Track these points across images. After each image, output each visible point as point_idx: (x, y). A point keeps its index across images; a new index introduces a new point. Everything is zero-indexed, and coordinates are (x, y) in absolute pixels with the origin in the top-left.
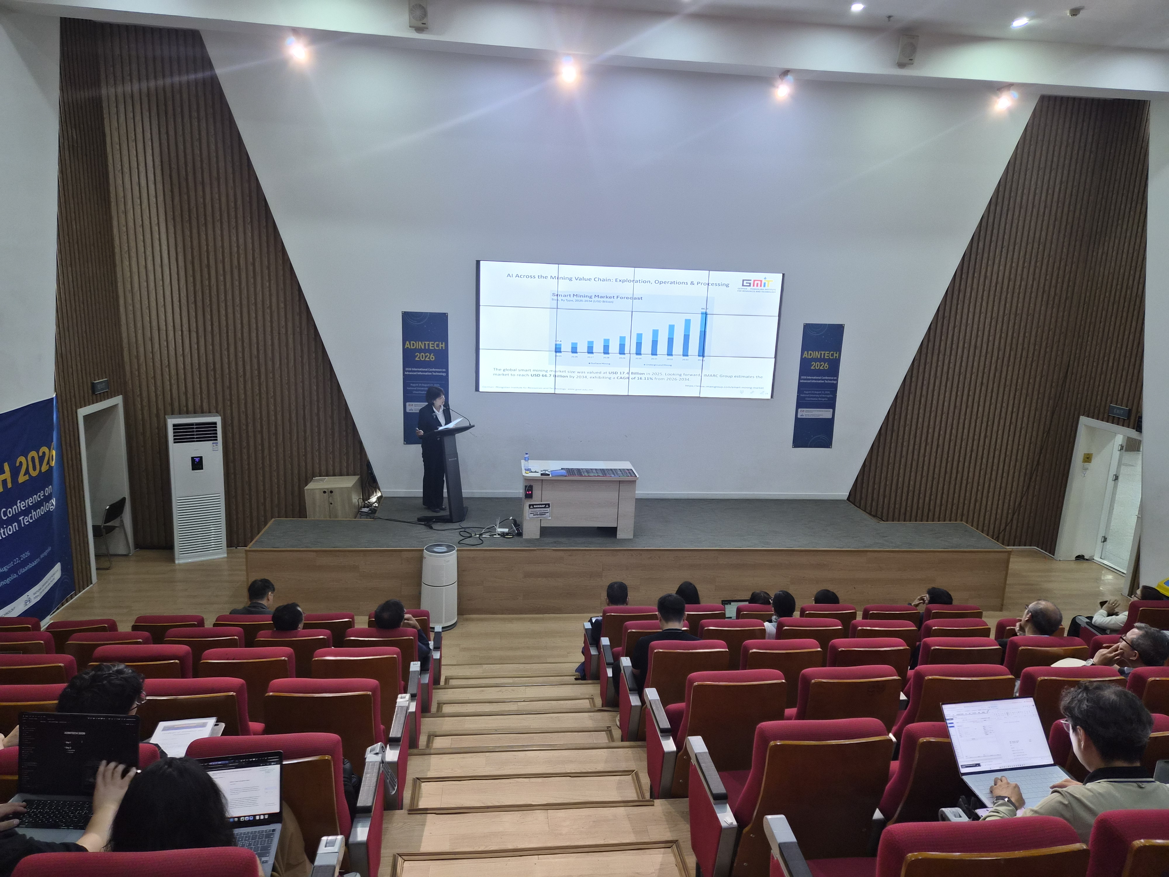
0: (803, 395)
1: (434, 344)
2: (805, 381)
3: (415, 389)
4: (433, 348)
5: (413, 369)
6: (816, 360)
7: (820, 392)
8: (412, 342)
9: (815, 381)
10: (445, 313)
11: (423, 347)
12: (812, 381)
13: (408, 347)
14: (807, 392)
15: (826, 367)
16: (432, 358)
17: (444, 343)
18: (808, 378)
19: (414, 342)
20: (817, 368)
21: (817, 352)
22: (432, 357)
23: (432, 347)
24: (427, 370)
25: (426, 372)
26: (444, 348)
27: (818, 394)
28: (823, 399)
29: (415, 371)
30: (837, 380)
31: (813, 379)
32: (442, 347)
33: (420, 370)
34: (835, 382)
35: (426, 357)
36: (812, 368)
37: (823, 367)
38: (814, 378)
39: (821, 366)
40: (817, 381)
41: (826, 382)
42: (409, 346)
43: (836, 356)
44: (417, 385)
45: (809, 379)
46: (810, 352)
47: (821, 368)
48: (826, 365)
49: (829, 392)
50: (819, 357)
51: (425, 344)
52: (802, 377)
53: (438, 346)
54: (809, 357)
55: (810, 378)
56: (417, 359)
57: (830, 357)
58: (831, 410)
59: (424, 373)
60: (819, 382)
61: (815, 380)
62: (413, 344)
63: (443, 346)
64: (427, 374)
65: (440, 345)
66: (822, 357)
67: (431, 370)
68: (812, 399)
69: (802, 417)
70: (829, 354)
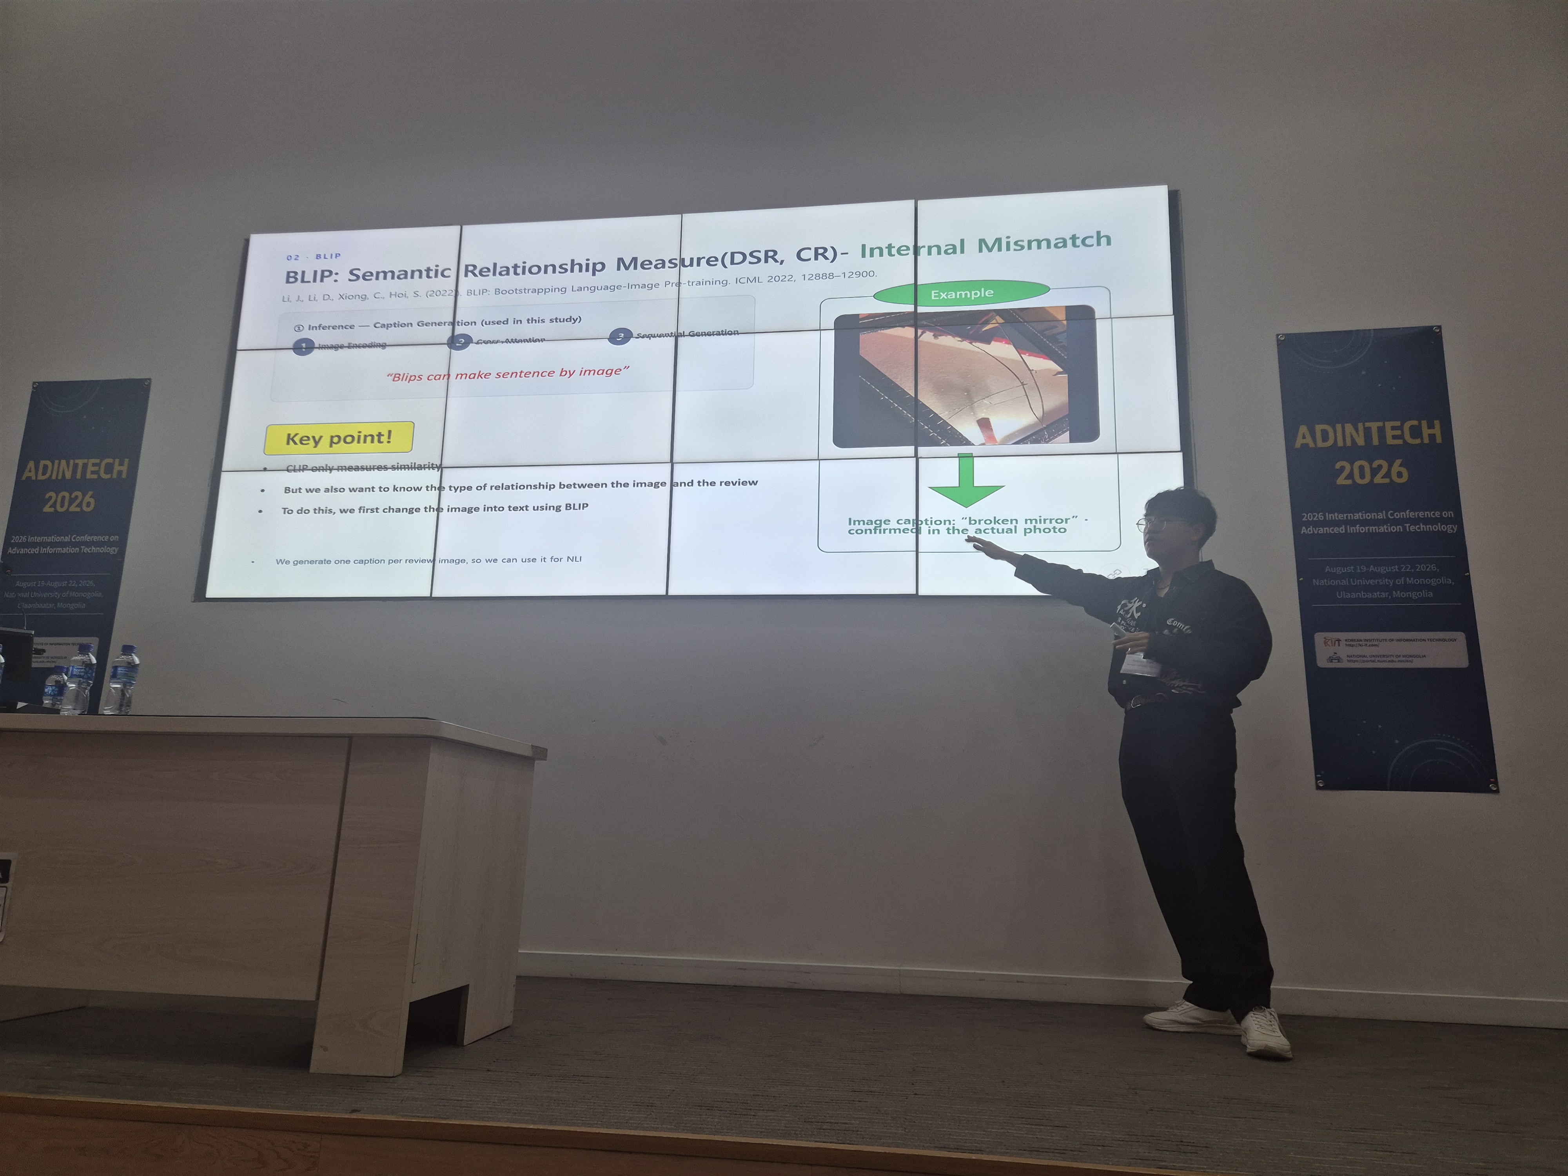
0: (1324, 582)
1: (98, 465)
2: (1321, 531)
3: (26, 595)
4: (95, 476)
5: (31, 539)
6: (1352, 453)
7: (1395, 568)
8: (42, 463)
9: (1364, 530)
10: (146, 380)
11: (68, 475)
12: (1351, 530)
13: (29, 478)
14: (1339, 570)
15: (1400, 475)
16: (88, 505)
17: (127, 461)
18: (1329, 516)
19: (48, 463)
20: (1360, 481)
21: (1349, 427)
22: (88, 503)
23: (93, 472)
24: (67, 539)
25: (63, 545)
26: (124, 476)
27: (1389, 575)
28: (1414, 595)
29: (35, 545)
30: (1458, 520)
31: (1353, 523)
32: (120, 472)
33: (50, 539)
34: (1450, 529)
35: (72, 501)
36: (1341, 481)
37: (1388, 475)
38: (1357, 516)
39: (1375, 472)
40: (1373, 529)
41: (1412, 528)
42: (32, 475)
43: (1432, 437)
44: (34, 584)
45: (1338, 523)
46: (1319, 428)
47: (1378, 480)
48: (1396, 467)
49: (1433, 567)
50: (1361, 441)
51: (76, 466)
52: (1307, 517)
53: (109, 468)
54: (1320, 444)
55: (1341, 517)
56: (47, 509)
57: (1410, 440)
58: (1460, 636)
59: (59, 550)
60: (1383, 529)
61: (1364, 523)
62: (45, 467)
63: (124, 468)
64: (65, 550)
65: (117, 468)
66: (1375, 441)
67: (79, 539)
68: (1362, 595)
69: (1335, 665)
70: (1400, 428)
